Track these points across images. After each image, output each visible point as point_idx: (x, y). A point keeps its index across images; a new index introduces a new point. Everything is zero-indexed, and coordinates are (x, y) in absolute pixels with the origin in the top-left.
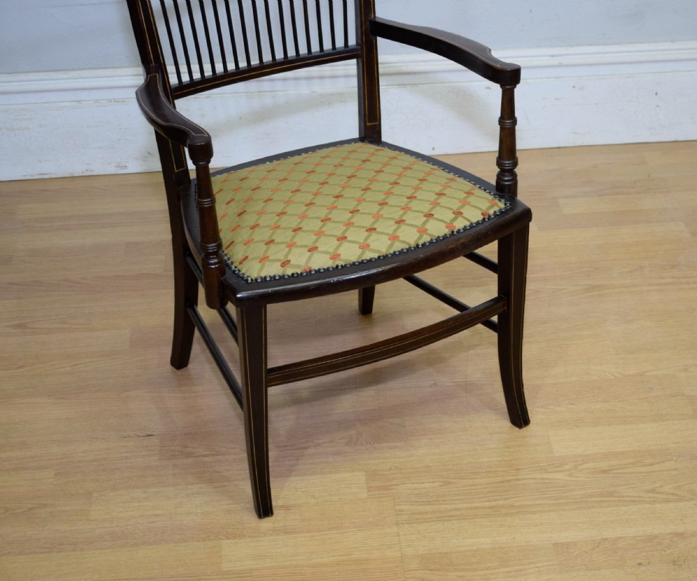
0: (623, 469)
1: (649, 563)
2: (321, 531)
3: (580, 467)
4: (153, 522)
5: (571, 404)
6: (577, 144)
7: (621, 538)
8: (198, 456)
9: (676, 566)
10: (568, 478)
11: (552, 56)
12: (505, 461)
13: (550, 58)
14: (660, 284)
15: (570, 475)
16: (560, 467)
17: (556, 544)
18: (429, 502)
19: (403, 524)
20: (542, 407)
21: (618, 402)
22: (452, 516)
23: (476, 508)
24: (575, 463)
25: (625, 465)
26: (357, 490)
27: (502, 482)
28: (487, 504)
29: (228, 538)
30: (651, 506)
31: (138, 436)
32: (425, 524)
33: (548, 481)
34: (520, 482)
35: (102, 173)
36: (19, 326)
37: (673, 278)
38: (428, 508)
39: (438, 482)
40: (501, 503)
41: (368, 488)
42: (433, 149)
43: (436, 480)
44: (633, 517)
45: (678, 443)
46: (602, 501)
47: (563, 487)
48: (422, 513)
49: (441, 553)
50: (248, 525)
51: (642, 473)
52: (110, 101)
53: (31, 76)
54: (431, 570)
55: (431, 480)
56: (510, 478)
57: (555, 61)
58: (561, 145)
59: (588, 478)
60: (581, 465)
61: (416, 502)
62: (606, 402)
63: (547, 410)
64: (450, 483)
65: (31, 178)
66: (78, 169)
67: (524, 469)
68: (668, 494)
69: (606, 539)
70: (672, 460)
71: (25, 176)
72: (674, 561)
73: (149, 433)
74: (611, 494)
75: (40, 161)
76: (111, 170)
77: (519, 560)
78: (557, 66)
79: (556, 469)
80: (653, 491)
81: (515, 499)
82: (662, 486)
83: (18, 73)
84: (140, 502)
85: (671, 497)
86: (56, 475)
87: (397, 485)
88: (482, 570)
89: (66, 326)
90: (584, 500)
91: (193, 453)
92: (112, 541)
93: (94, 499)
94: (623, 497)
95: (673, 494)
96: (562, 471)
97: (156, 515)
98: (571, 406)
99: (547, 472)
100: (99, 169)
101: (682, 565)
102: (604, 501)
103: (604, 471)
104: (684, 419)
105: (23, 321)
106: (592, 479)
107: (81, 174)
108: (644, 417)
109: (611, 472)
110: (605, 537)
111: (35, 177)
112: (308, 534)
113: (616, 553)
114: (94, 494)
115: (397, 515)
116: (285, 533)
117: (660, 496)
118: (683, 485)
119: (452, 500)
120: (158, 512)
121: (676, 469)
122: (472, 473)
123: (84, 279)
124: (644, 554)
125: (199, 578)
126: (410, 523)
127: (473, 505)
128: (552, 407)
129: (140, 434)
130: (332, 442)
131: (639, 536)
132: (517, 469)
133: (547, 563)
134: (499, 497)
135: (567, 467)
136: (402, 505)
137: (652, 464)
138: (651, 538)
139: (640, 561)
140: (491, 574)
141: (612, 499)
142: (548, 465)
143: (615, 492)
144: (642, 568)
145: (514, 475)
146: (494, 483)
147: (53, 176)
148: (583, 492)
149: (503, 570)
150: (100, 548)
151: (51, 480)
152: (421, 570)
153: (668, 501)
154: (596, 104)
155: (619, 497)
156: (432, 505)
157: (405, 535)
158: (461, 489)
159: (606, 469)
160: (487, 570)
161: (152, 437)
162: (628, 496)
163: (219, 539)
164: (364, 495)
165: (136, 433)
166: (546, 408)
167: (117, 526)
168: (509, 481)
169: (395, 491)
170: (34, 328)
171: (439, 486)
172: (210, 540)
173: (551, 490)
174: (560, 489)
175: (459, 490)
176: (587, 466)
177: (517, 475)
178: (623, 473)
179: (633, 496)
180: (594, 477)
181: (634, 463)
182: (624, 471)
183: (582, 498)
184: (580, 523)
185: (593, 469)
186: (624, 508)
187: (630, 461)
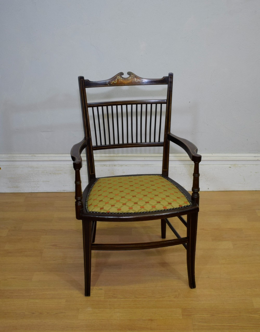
4: (101, 322)
8: (119, 298)
11: (255, 157)
12: (235, 308)
13: (254, 157)
18: (206, 322)
19: (196, 330)
22: (215, 328)
23: (224, 326)
26: (178, 315)
27: (234, 316)
28: (228, 324)
29: (129, 330)
31: (97, 289)
32: (204, 330)
33: (252, 317)
34: (241, 317)
36: (54, 245)
38: (205, 324)
39: (209, 314)
40: (233, 324)
41: (182, 315)
42: (208, 189)
48: (203, 326)
50: (137, 325)
55: (207, 314)
56: (237, 315)
57: (256, 159)
61: (200, 322)
64: (214, 315)
65: (60, 192)
67: (242, 312)
71: (58, 191)
73: (101, 288)
75: (64, 186)
78: (256, 160)
79: (255, 313)
81: (239, 323)
84: (97, 314)
86: (66, 301)
87: (194, 315)
91: (117, 297)
92: (86, 328)
93: (80, 311)
96: (257, 314)
97: (103, 319)
99: (251, 314)
115: (194, 326)
116: (151, 330)
119: (215, 322)
122: (222, 312)
126: (198, 330)
127: (223, 324)
128: (253, 289)
129: (97, 288)
130: (169, 296)
132: (240, 312)
134: (232, 322)
135: (259, 312)
136: (195, 322)
142: (252, 311)
146: (231, 317)
147: (68, 191)
150: (82, 330)
151: (64, 303)
161: (102, 290)
163: (126, 330)
164: (181, 318)
165: (96, 288)
166: (251, 289)
167: (88, 322)
168: (237, 316)
169: (193, 317)
170: (60, 247)
171: (210, 316)
172: (122, 330)
173: (253, 321)
174: (256, 321)
175: (217, 318)
177: (240, 314)
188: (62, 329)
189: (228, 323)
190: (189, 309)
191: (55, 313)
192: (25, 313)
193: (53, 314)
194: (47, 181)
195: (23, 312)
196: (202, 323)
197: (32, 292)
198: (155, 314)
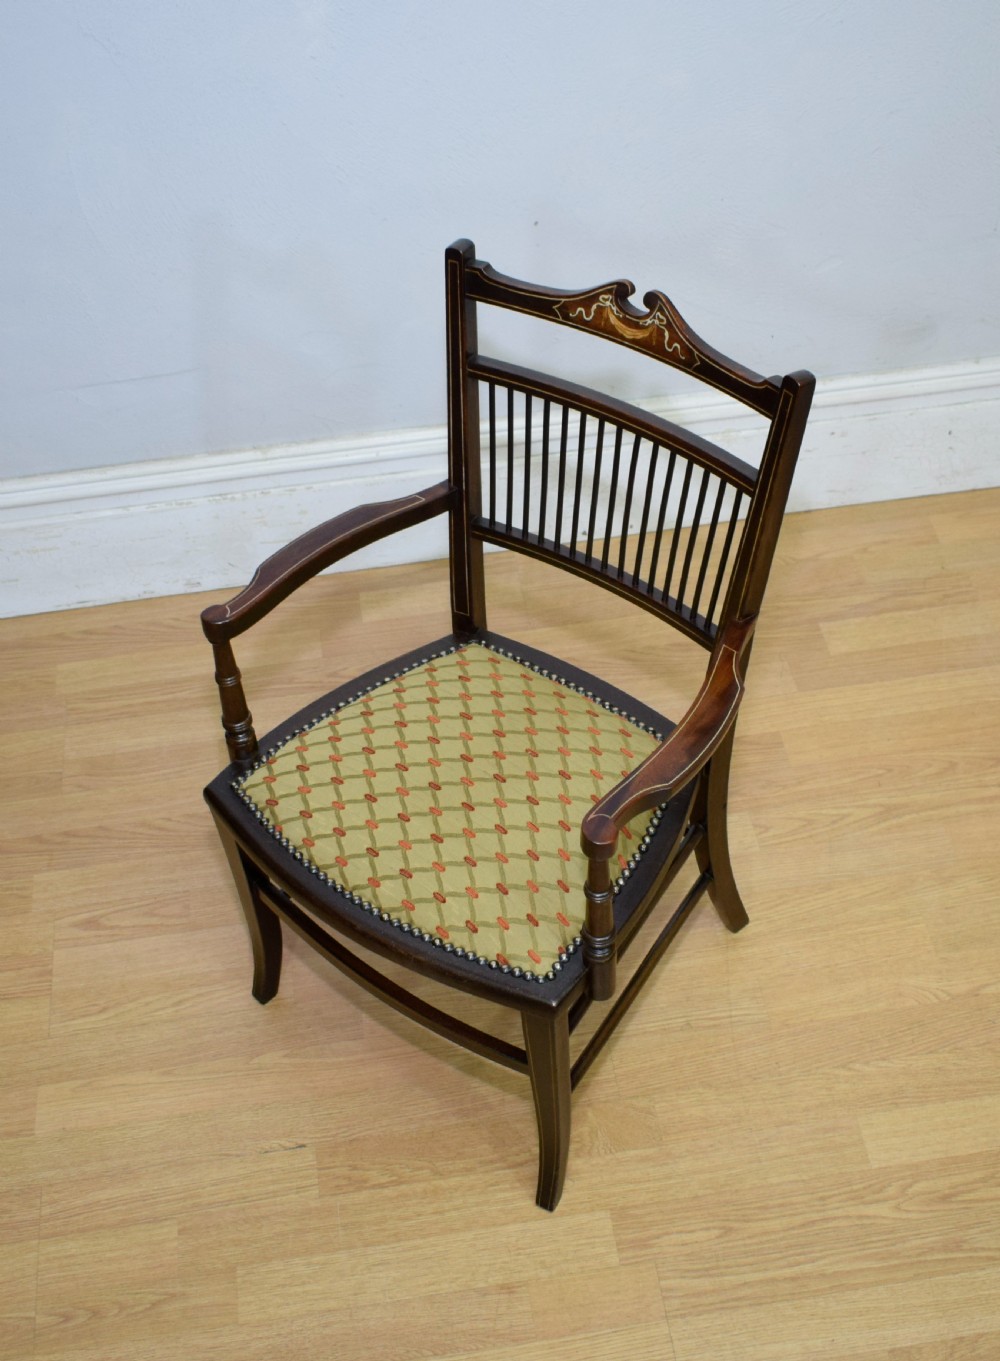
0: (969, 1192)
3: (910, 1191)
5: (884, 1059)
7: (981, 1335)
10: (896, 1215)
12: (803, 1181)
14: (982, 800)
15: (897, 1208)
16: (880, 1191)
17: (891, 1351)
18: (707, 1270)
19: (674, 1317)
22: (742, 1298)
23: (773, 1280)
24: (901, 1182)
26: (602, 1250)
27: (803, 1225)
28: (788, 1272)
31: (286, 1149)
32: (705, 1316)
33: (869, 1221)
34: (830, 1225)
38: (706, 1284)
39: (714, 1228)
40: (807, 1268)
41: (618, 1244)
43: (711, 1225)
46: (946, 1260)
47: (892, 1232)
48: (699, 1294)
55: (704, 1225)
56: (815, 1216)
59: (922, 1212)
60: (910, 1186)
61: (688, 1271)
62: (932, 1052)
64: (730, 1230)
65: (67, 608)
67: (830, 1197)
69: (961, 1339)
73: (301, 1142)
74: (958, 1246)
79: (877, 1196)
81: (826, 1261)
86: (180, 1232)
87: (658, 1237)
90: (922, 1258)
91: (365, 1181)
94: (975, 1250)
96: (885, 1200)
99: (864, 1203)
102: (950, 1260)
103: (944, 1198)
106: (929, 1215)
108: (988, 1082)
109: (953, 1199)
110: (960, 1335)
111: (72, 606)
112: (544, 1343)
114: (239, 1271)
115: (665, 1298)
116: (513, 1341)
119: (738, 1266)
122: (760, 1208)
127: (770, 1274)
129: (288, 1145)
132: (822, 1199)
134: (802, 1258)
135: (891, 1191)
136: (669, 1278)
141: (960, 1255)
142: (865, 1188)
143: (965, 1241)
145: (818, 1211)
146: (793, 1228)
148: (918, 1242)
151: (174, 1244)
155: (971, 1250)
156: (711, 1276)
157: (680, 1340)
158: (748, 1241)
159: (947, 1192)
161: (304, 1149)
162: (983, 1249)
164: (614, 1259)
168: (813, 1222)
169: (655, 1250)
170: (113, 928)
171: (717, 1237)
173: (874, 1239)
174: (885, 1237)
175: (745, 1245)
176: (917, 1187)
177: (824, 1211)
178: (971, 1201)
179: (990, 1249)
180: (931, 1211)
181: (984, 1180)
182: (971, 1196)
183: (919, 1255)
184: (921, 1306)
185: (929, 1193)
186: (979, 1273)
187: (978, 1175)
189: (785, 1267)
190: (636, 1207)
191: (148, 1306)
192: (34, 1319)
193: (140, 1309)
195: (27, 1319)
196: (694, 1278)
197: (45, 1198)
198: (519, 1254)
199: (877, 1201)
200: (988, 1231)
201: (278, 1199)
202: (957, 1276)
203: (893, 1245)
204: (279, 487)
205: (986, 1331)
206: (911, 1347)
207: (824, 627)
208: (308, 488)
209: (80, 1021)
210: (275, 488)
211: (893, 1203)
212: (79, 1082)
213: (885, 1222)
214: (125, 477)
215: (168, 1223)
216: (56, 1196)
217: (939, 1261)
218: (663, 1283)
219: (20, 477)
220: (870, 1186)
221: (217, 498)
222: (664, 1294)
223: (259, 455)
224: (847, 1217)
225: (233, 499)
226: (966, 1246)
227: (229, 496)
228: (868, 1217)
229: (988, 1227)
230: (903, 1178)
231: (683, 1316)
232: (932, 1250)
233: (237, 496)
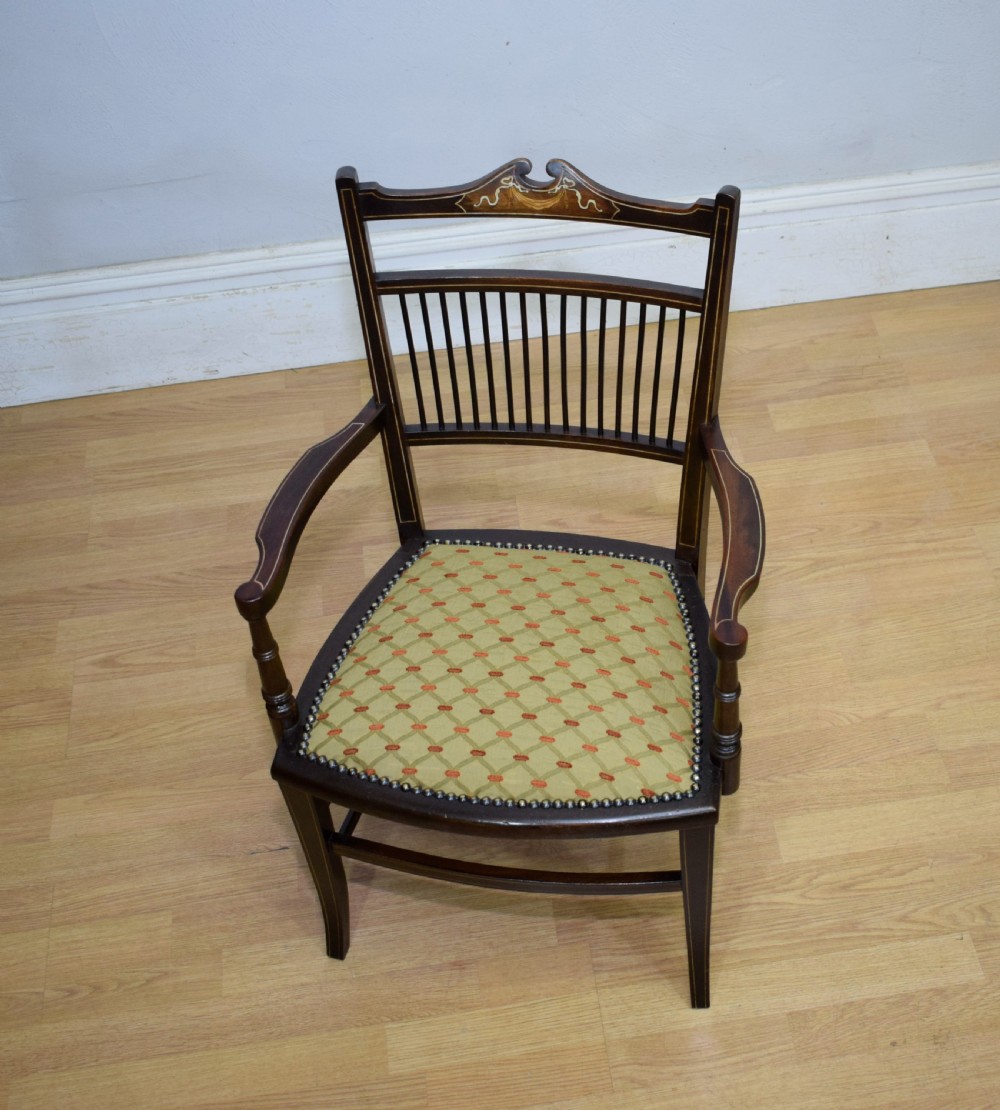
0: (868, 881)
1: (905, 1042)
2: (505, 1004)
3: (815, 881)
4: (299, 997)
5: (799, 772)
6: (786, 303)
7: (869, 1000)
9: (938, 1046)
10: (802, 902)
14: (900, 554)
15: (803, 896)
16: (790, 881)
17: (790, 1014)
19: (604, 987)
20: (763, 779)
21: (858, 766)
24: (808, 875)
25: (869, 875)
26: (543, 933)
29: (393, 1021)
30: (904, 944)
31: (270, 850)
32: (630, 987)
33: (778, 907)
34: (743, 910)
35: (187, 379)
36: (108, 662)
37: (917, 542)
41: (558, 927)
44: (881, 964)
45: (933, 834)
46: (842, 939)
47: (795, 916)
48: (626, 970)
49: (651, 1036)
50: (415, 996)
51: (891, 888)
52: (187, 297)
53: (83, 275)
54: (641, 1064)
58: (768, 305)
59: (825, 899)
60: (816, 877)
61: (618, 949)
62: (841, 766)
63: (769, 784)
65: (98, 393)
66: (157, 378)
67: (746, 887)
68: (924, 922)
69: (851, 1004)
70: (927, 864)
71: (90, 391)
72: (935, 1038)
73: (283, 845)
74: (854, 927)
75: (107, 373)
76: (200, 376)
77: (748, 1043)
79: (786, 887)
80: (904, 919)
81: (739, 940)
82: (916, 910)
83: (66, 271)
84: (281, 962)
85: (928, 928)
86: (174, 921)
88: (704, 1061)
89: (164, 659)
90: (823, 937)
92: (253, 1030)
93: (224, 960)
94: (869, 930)
95: (930, 923)
96: (794, 889)
97: (303, 985)
98: (799, 776)
99: (776, 892)
100: (183, 376)
101: (944, 1043)
102: (847, 938)
103: (845, 888)
104: (939, 793)
105: (111, 654)
106: (830, 901)
107: (161, 384)
108: (889, 791)
109: (854, 888)
110: (850, 1000)
111: (104, 392)
112: (489, 1010)
113: (865, 1026)
114: (226, 953)
115: (595, 972)
116: (461, 1008)
117: (915, 927)
118: (942, 907)
120: (305, 979)
121: (932, 881)
123: (181, 573)
124: (898, 1027)
125: (361, 1088)
126: (612, 989)
128: (776, 778)
129: (273, 847)
131: (892, 997)
132: (739, 889)
133: (781, 1047)
135: (798, 882)
136: (601, 955)
137: (902, 873)
138: (906, 999)
139: (893, 1039)
140: (715, 1068)
141: (856, 934)
142: (776, 880)
143: (859, 923)
144: (897, 1051)
148: (820, 924)
149: (729, 1060)
150: (239, 1044)
151: (170, 931)
152: (630, 1064)
153: (923, 935)
154: (811, 255)
155: (864, 930)
156: (638, 953)
157: (607, 1006)
159: (847, 882)
160: (709, 1061)
161: (287, 850)
162: (875, 929)
163: (382, 1021)
164: (554, 940)
165: (267, 845)
166: (769, 781)
167: (257, 1005)
168: (729, 908)
169: (590, 932)
170: (126, 665)
172: (371, 1024)
173: (782, 922)
174: (792, 920)
175: (668, 928)
176: (823, 878)
177: (738, 899)
178: (867, 890)
179: (881, 929)
180: (833, 898)
181: (880, 872)
182: (869, 885)
183: (820, 934)
184: (818, 977)
185: (831, 884)
186: (870, 949)
187: (875, 868)
188: (173, 1050)
191: (144, 982)
192: (43, 993)
193: (137, 984)
194: (46, 368)
195: (37, 993)
196: (624, 955)
197: (57, 893)
198: (470, 937)
199: (785, 890)
200: (882, 914)
201: (262, 892)
202: (851, 952)
203: (797, 926)
204: (287, 283)
205: (873, 997)
206: (808, 1010)
207: (771, 407)
208: (312, 284)
209: (94, 744)
210: (282, 283)
211: (798, 892)
212: (91, 796)
213: (794, 907)
214: (147, 273)
215: (164, 913)
216: (67, 891)
217: (834, 939)
218: (595, 960)
219: (52, 273)
220: (780, 878)
221: (231, 292)
222: (596, 969)
223: (266, 253)
224: (759, 904)
225: (244, 293)
226: (860, 927)
227: (241, 291)
228: (777, 904)
229: (881, 911)
230: (810, 871)
231: (610, 987)
232: (830, 931)
233: (247, 290)
